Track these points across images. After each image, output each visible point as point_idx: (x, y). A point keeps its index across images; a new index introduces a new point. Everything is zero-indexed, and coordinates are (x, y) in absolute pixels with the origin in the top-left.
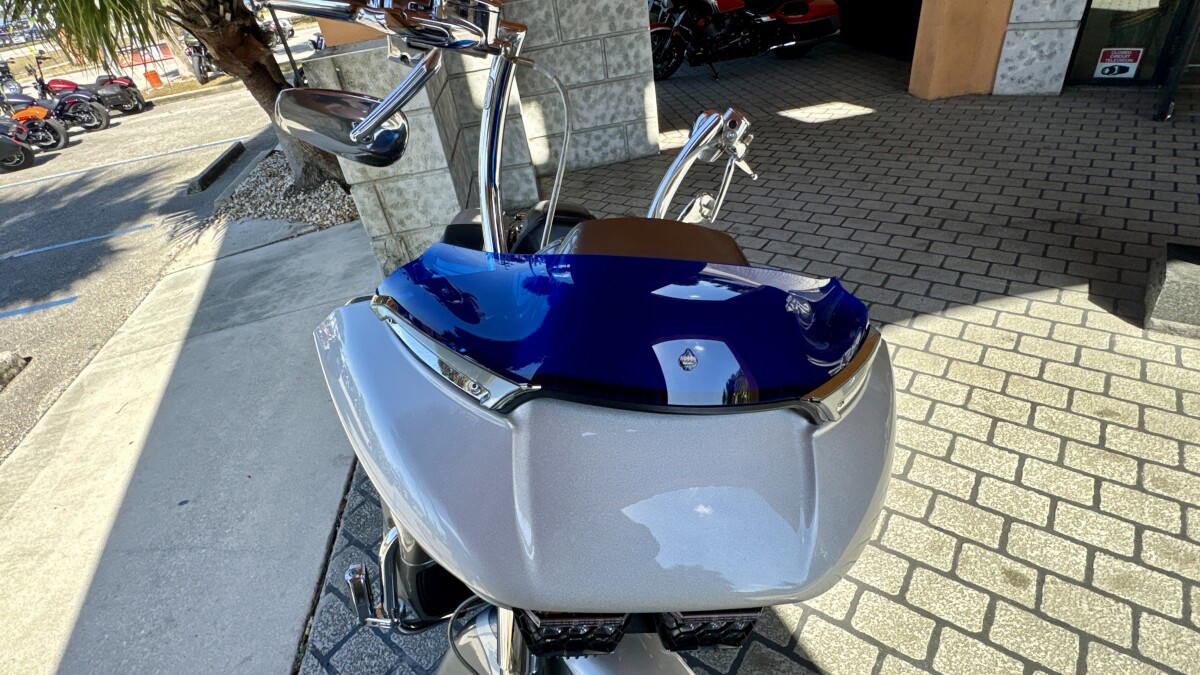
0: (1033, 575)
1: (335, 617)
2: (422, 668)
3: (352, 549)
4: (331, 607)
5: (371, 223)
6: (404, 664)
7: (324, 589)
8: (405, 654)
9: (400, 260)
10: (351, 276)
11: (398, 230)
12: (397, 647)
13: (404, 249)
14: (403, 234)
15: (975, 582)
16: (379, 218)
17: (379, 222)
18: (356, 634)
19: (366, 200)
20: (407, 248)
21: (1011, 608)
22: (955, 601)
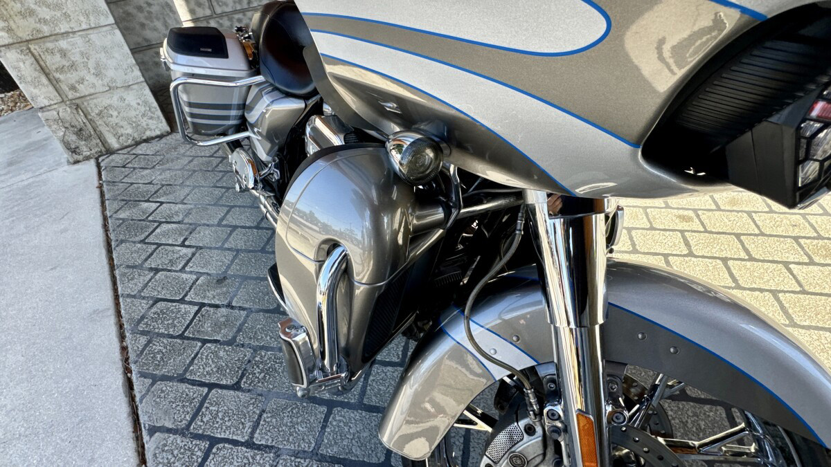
0: (691, 214)
1: (176, 452)
2: (305, 452)
3: (160, 385)
4: (165, 445)
5: (36, 91)
6: (284, 457)
7: (145, 433)
8: (279, 449)
9: (81, 130)
10: (20, 162)
11: (70, 97)
12: (267, 446)
13: (83, 117)
14: (77, 101)
15: (667, 228)
16: (43, 85)
17: (44, 90)
18: (212, 456)
19: (21, 64)
20: (86, 117)
21: (693, 234)
22: (664, 242)
